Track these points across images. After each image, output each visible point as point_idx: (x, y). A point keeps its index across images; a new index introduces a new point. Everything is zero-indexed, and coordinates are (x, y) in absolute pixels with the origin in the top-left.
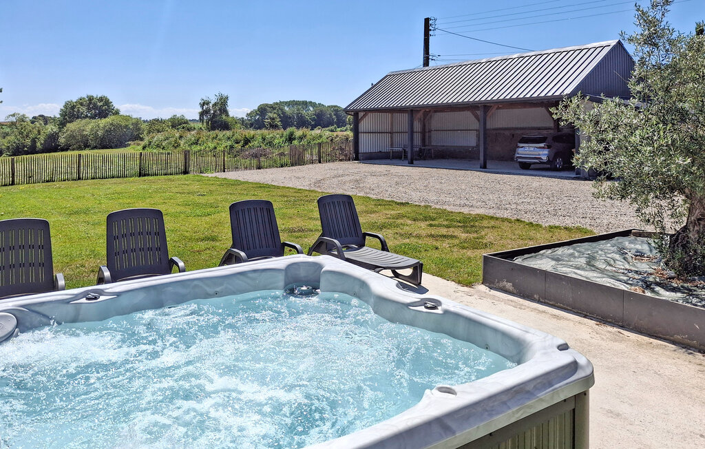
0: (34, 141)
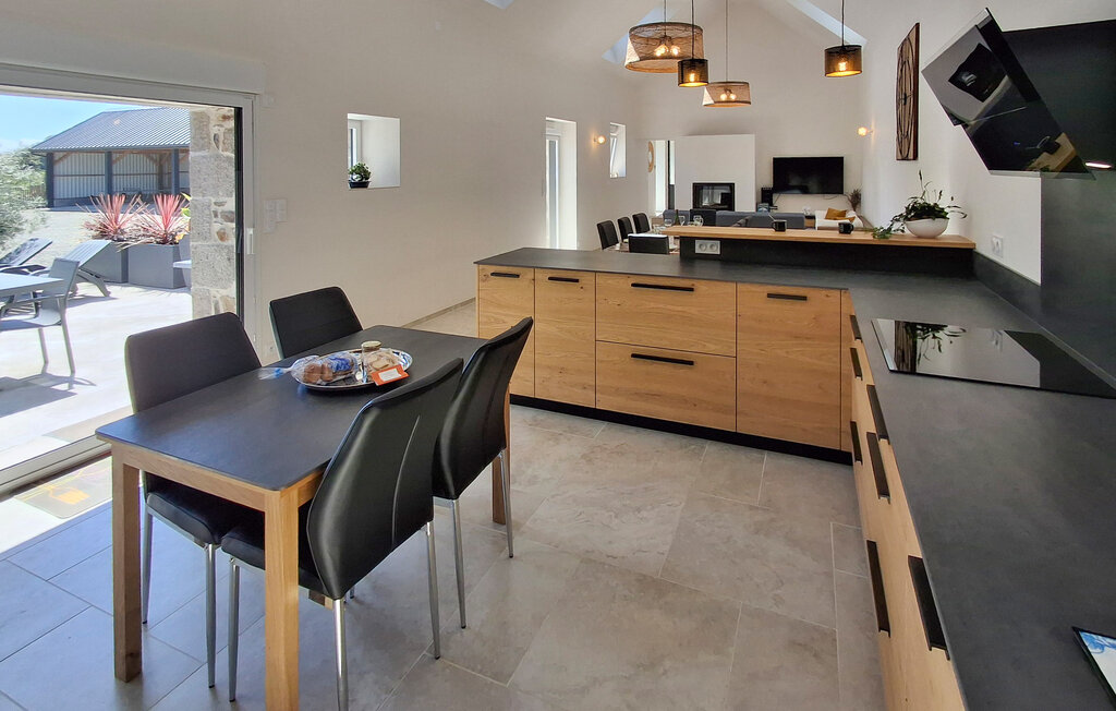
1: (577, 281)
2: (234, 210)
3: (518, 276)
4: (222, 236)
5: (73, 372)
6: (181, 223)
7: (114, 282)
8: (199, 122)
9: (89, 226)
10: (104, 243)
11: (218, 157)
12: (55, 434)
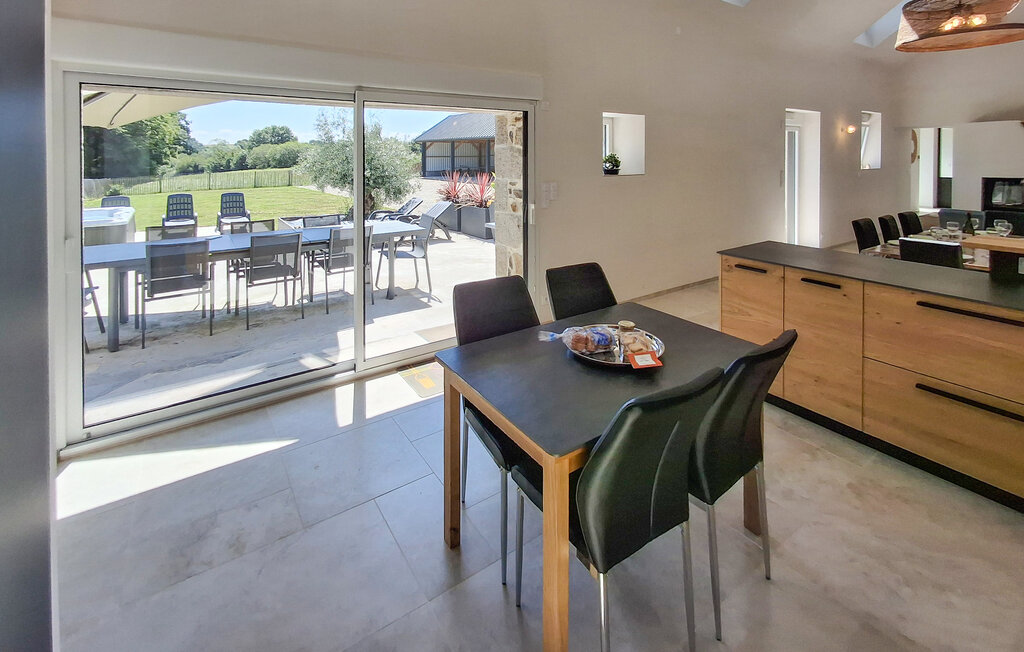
0: (228, 162)
1: (839, 287)
2: (522, 189)
3: (765, 272)
4: (514, 208)
5: (430, 290)
6: (490, 193)
7: (453, 230)
8: (501, 122)
9: (441, 192)
10: (449, 203)
11: (512, 149)
12: (420, 333)
